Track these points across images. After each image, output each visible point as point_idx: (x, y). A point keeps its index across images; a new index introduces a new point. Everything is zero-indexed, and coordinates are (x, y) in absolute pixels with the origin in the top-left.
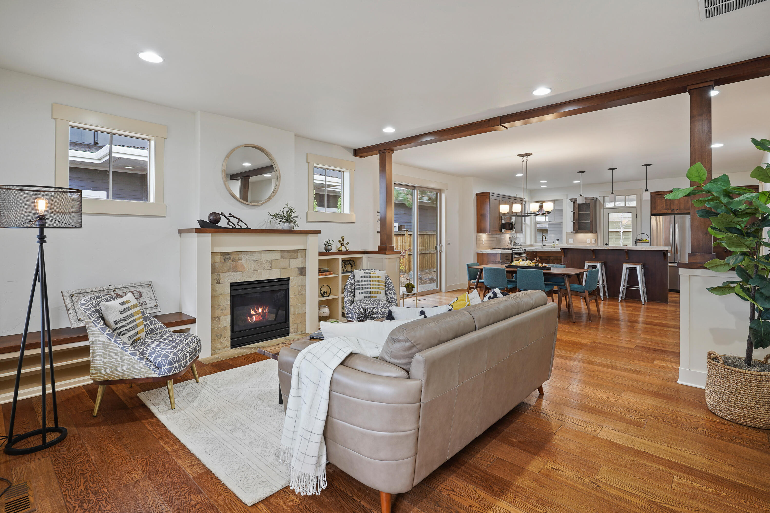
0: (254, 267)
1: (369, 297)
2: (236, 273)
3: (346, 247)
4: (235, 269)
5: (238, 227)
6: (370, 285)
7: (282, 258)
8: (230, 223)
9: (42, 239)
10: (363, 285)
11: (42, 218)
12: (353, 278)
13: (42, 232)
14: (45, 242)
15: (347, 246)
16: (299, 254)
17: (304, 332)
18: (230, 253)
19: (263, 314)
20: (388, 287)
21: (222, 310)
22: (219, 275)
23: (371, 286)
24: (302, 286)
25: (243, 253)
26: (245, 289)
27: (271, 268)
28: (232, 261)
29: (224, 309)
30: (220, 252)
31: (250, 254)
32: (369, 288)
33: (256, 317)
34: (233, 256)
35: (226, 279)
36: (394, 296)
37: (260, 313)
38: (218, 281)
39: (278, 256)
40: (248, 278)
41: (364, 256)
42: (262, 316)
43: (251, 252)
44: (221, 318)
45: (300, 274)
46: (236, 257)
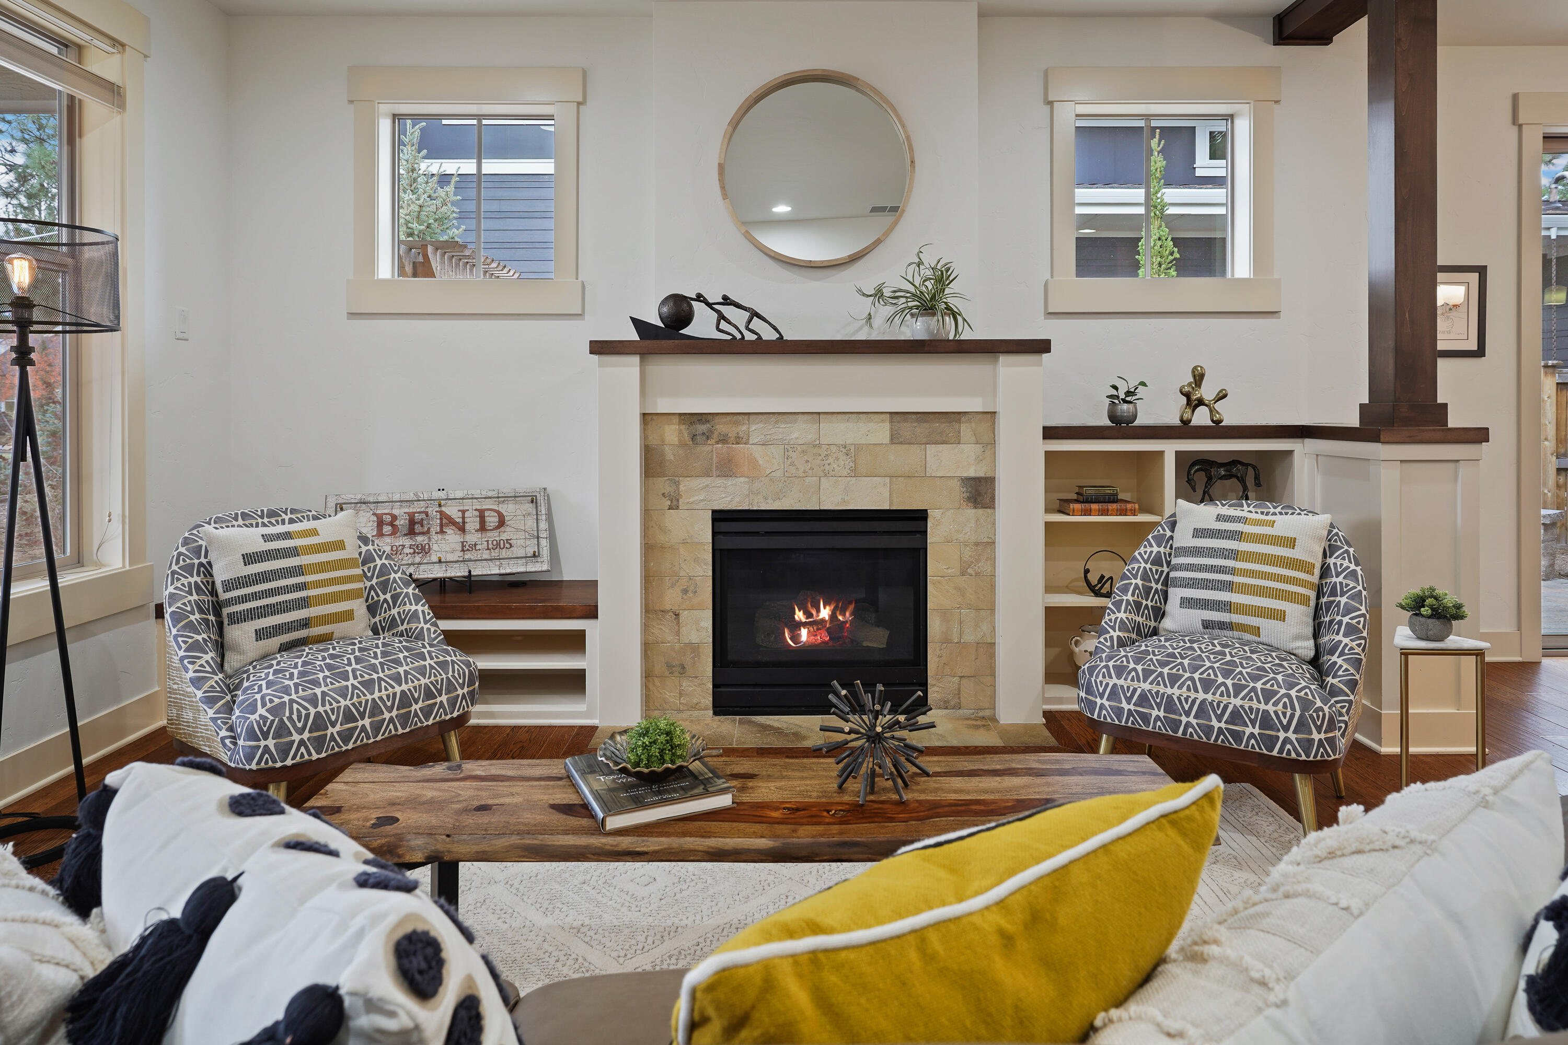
0: (792, 464)
1: (1222, 626)
2: (730, 482)
3: (1211, 411)
4: (727, 468)
5: (749, 337)
6: (1232, 571)
7: (895, 439)
8: (724, 325)
9: (23, 355)
10: (1201, 568)
11: (22, 304)
12: (1169, 533)
13: (23, 339)
14: (32, 363)
15: (1217, 406)
16: (966, 430)
17: (987, 713)
18: (710, 417)
19: (834, 627)
20: (1333, 593)
21: (685, 591)
22: (677, 484)
23: (1237, 579)
24: (977, 544)
25: (752, 417)
26: (768, 533)
27: (855, 473)
28: (717, 443)
29: (692, 588)
30: (680, 414)
31: (777, 422)
32: (1228, 586)
33: (809, 632)
34: (721, 428)
35: (696, 498)
36: (1346, 640)
37: (823, 620)
38: (675, 503)
39: (881, 433)
40: (770, 501)
41: (1301, 448)
42: (829, 631)
43: (780, 417)
44: (684, 615)
45: (969, 499)
46: (732, 431)
